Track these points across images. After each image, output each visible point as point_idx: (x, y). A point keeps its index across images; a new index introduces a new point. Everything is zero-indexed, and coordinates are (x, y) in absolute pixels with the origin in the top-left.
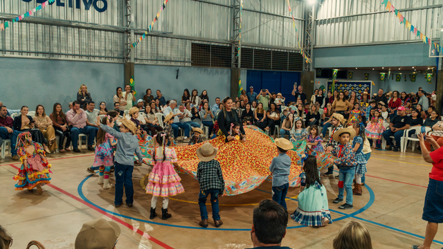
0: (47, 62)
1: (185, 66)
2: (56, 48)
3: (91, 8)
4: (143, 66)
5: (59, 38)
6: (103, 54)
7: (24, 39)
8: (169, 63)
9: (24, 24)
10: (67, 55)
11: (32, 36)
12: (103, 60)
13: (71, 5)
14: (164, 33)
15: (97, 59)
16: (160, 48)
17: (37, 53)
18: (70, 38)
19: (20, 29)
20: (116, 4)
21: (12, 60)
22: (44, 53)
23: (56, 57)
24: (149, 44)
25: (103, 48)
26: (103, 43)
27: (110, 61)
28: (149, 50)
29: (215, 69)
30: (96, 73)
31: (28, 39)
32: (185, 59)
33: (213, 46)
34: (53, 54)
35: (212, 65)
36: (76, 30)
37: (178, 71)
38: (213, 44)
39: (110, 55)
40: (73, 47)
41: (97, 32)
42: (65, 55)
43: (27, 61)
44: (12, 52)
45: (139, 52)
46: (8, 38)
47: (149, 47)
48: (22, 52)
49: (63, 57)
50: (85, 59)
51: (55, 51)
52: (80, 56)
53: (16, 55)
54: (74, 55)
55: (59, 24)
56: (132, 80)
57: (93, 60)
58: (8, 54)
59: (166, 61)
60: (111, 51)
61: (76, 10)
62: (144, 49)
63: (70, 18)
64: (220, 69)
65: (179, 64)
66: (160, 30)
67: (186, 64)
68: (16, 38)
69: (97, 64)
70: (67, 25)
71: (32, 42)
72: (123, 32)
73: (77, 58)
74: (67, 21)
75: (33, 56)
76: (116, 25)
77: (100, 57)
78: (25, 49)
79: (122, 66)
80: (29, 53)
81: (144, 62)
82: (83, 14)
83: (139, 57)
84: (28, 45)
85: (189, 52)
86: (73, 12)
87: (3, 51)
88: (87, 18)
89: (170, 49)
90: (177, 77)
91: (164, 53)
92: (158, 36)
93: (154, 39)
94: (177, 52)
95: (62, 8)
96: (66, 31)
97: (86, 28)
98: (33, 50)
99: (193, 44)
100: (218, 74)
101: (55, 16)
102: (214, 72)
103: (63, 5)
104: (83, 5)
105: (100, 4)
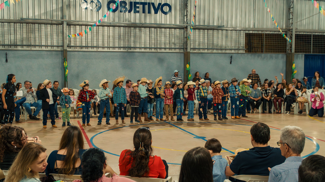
0: (126, 54)
1: (238, 53)
2: (133, 43)
3: (160, 12)
4: (200, 54)
5: (135, 36)
6: (167, 46)
7: (111, 39)
8: (223, 52)
9: (111, 28)
10: (140, 48)
11: (117, 36)
12: (167, 51)
13: (144, 12)
14: (219, 27)
15: (163, 50)
16: (215, 39)
17: (120, 48)
18: (143, 35)
19: (109, 32)
20: (178, 8)
21: (103, 53)
22: (124, 48)
23: (132, 50)
24: (206, 36)
25: (168, 42)
26: (168, 38)
27: (173, 51)
28: (206, 41)
29: (269, 55)
30: (161, 60)
31: (114, 38)
32: (239, 47)
33: (266, 35)
34: (130, 48)
35: (266, 52)
36: (148, 30)
37: (231, 57)
38: (267, 32)
39: (173, 47)
40: (145, 42)
41: (163, 29)
42: (139, 48)
43: (112, 53)
44: (103, 48)
45: (197, 43)
46: (100, 38)
47: (206, 39)
49: (138, 50)
50: (153, 50)
51: (132, 46)
52: (150, 48)
53: (106, 50)
54: (145, 48)
55: (134, 26)
56: (188, 66)
57: (159, 51)
58: (100, 50)
59: (221, 49)
60: (174, 43)
61: (148, 15)
62: (201, 40)
63: (143, 21)
64: (274, 55)
65: (233, 51)
66: (215, 24)
67: (241, 52)
68: (106, 38)
69: (163, 54)
70: (141, 26)
71: (117, 41)
72: (183, 29)
73: (148, 50)
74: (141, 23)
75: (117, 50)
76: (178, 23)
77: (165, 49)
78: (111, 45)
79: (183, 55)
80: (114, 48)
81: (202, 51)
82: (153, 17)
83: (197, 47)
84: (114, 42)
85: (243, 41)
86: (145, 17)
87: (97, 47)
88: (156, 20)
89: (224, 39)
90: (231, 63)
91: (220, 43)
92: (213, 29)
93: (211, 32)
94: (231, 41)
95: (138, 14)
96: (140, 31)
97: (155, 28)
98: (117, 46)
99: (246, 34)
100: (272, 59)
101: (132, 21)
102: (268, 57)
103: (138, 12)
104: (153, 11)
105: (166, 9)
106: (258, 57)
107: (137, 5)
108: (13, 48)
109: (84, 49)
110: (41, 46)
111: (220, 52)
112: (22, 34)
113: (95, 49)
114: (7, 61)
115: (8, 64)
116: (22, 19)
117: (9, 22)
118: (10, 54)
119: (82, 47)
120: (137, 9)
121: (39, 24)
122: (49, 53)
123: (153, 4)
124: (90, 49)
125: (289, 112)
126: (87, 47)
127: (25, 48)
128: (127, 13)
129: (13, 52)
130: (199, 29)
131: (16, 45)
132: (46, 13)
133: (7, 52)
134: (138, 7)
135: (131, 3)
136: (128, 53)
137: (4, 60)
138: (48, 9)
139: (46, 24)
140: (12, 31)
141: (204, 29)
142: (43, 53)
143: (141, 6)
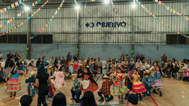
0: (104, 45)
1: (162, 45)
5: (108, 38)
7: (98, 39)
8: (154, 44)
9: (98, 34)
11: (100, 38)
13: (113, 26)
16: (149, 38)
17: (101, 43)
18: (112, 37)
20: (129, 23)
21: (94, 45)
22: (103, 42)
23: (107, 44)
24: (144, 37)
25: (124, 40)
26: (124, 38)
27: (126, 44)
28: (144, 39)
30: (120, 48)
32: (163, 42)
33: (179, 35)
35: (179, 44)
36: (114, 34)
37: (158, 47)
39: (127, 42)
41: (122, 34)
43: (96, 45)
44: (95, 43)
45: (139, 40)
48: (97, 43)
49: (110, 43)
50: (117, 44)
51: (107, 42)
52: (115, 43)
53: (96, 43)
54: (113, 43)
55: (109, 33)
56: (132, 51)
58: (93, 43)
59: (152, 43)
60: (127, 40)
62: (141, 38)
66: (149, 31)
69: (121, 45)
73: (114, 44)
74: (111, 32)
75: (100, 43)
76: (129, 31)
77: (123, 43)
78: (98, 42)
79: (131, 46)
80: (99, 42)
81: (141, 44)
82: (117, 29)
83: (139, 42)
84: (99, 40)
85: (165, 39)
86: (113, 29)
87: (92, 42)
88: (118, 30)
90: (157, 50)
91: (151, 40)
92: (148, 33)
93: (146, 34)
94: (158, 39)
95: (110, 28)
96: (111, 35)
97: (118, 33)
98: (100, 42)
99: (167, 35)
100: (183, 47)
101: (107, 31)
102: (180, 47)
103: (110, 27)
104: (117, 26)
105: (123, 24)
106: (174, 46)
107: (110, 24)
108: (60, 43)
109: (87, 43)
110: (70, 42)
111: (151, 44)
112: (63, 38)
113: (91, 43)
114: (58, 48)
115: (58, 50)
116: (64, 32)
117: (59, 33)
119: (86, 42)
120: (110, 26)
121: (70, 33)
122: (73, 45)
123: (117, 23)
124: (89, 43)
125: (173, 77)
126: (88, 42)
127: (64, 43)
128: (105, 27)
129: (60, 45)
130: (140, 33)
131: (62, 42)
132: (72, 29)
133: (58, 45)
134: (110, 25)
135: (107, 23)
136: (105, 45)
137: (57, 48)
138: (73, 28)
139: (72, 33)
140: (60, 37)
141: (143, 33)
142: (71, 45)
143: (111, 24)
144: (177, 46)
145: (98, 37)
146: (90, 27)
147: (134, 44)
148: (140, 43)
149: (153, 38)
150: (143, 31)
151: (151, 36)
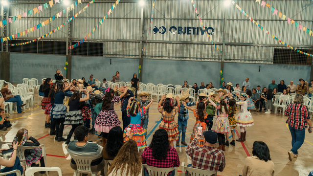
0: (180, 62)
1: (266, 64)
6: (210, 57)
7: (171, 51)
8: (254, 62)
9: (171, 44)
10: (189, 58)
11: (174, 50)
12: (209, 60)
13: (194, 34)
15: (206, 60)
16: (248, 53)
17: (176, 57)
18: (192, 49)
19: (169, 47)
20: (219, 30)
21: (165, 61)
22: (179, 57)
23: (185, 59)
25: (210, 54)
27: (213, 60)
28: (240, 54)
29: (294, 66)
30: (204, 67)
32: (268, 59)
34: (183, 58)
35: (292, 63)
36: (196, 46)
37: (260, 67)
39: (214, 58)
40: (194, 54)
41: (207, 45)
43: (168, 61)
44: (166, 57)
45: (232, 55)
48: (169, 57)
49: (188, 59)
50: (199, 60)
51: (185, 56)
52: (197, 58)
53: (167, 58)
54: (193, 58)
55: (187, 43)
56: (221, 72)
57: (203, 60)
58: (164, 58)
59: (252, 60)
60: (215, 55)
61: (196, 35)
62: (236, 53)
63: (193, 40)
66: (248, 42)
67: (270, 63)
69: (205, 63)
70: (191, 43)
73: (195, 60)
74: (191, 41)
75: (174, 59)
76: (218, 41)
78: (171, 56)
79: (220, 63)
81: (236, 61)
82: (200, 37)
83: (232, 58)
84: (173, 54)
85: (271, 55)
86: (195, 37)
87: (162, 56)
88: (202, 39)
89: (255, 53)
90: (259, 71)
91: (251, 56)
92: (246, 46)
93: (244, 47)
94: (261, 55)
95: (189, 35)
96: (191, 47)
97: (201, 44)
98: (174, 56)
99: (275, 50)
100: (298, 69)
101: (185, 40)
102: (294, 68)
103: (190, 34)
104: (200, 33)
105: (210, 31)
106: (284, 67)
107: (190, 29)
108: (115, 56)
109: (154, 58)
110: (130, 55)
111: (251, 62)
112: (119, 49)
113: (160, 58)
114: (111, 64)
115: (111, 66)
116: (120, 40)
117: (113, 41)
118: (113, 60)
119: (152, 56)
120: (190, 32)
121: (129, 42)
122: (133, 60)
123: (201, 28)
124: (157, 58)
126: (155, 56)
127: (121, 56)
129: (114, 59)
130: (235, 45)
131: (117, 55)
132: (133, 36)
133: (111, 59)
134: (190, 31)
135: (185, 28)
136: (182, 61)
137: (110, 63)
138: (135, 34)
139: (133, 42)
140: (115, 47)
141: (239, 45)
142: (130, 59)
143: (192, 30)
144: (289, 66)
145: (171, 48)
146: (160, 33)
147: (225, 61)
148: (233, 60)
149: (253, 53)
150: (240, 43)
151: (252, 50)
